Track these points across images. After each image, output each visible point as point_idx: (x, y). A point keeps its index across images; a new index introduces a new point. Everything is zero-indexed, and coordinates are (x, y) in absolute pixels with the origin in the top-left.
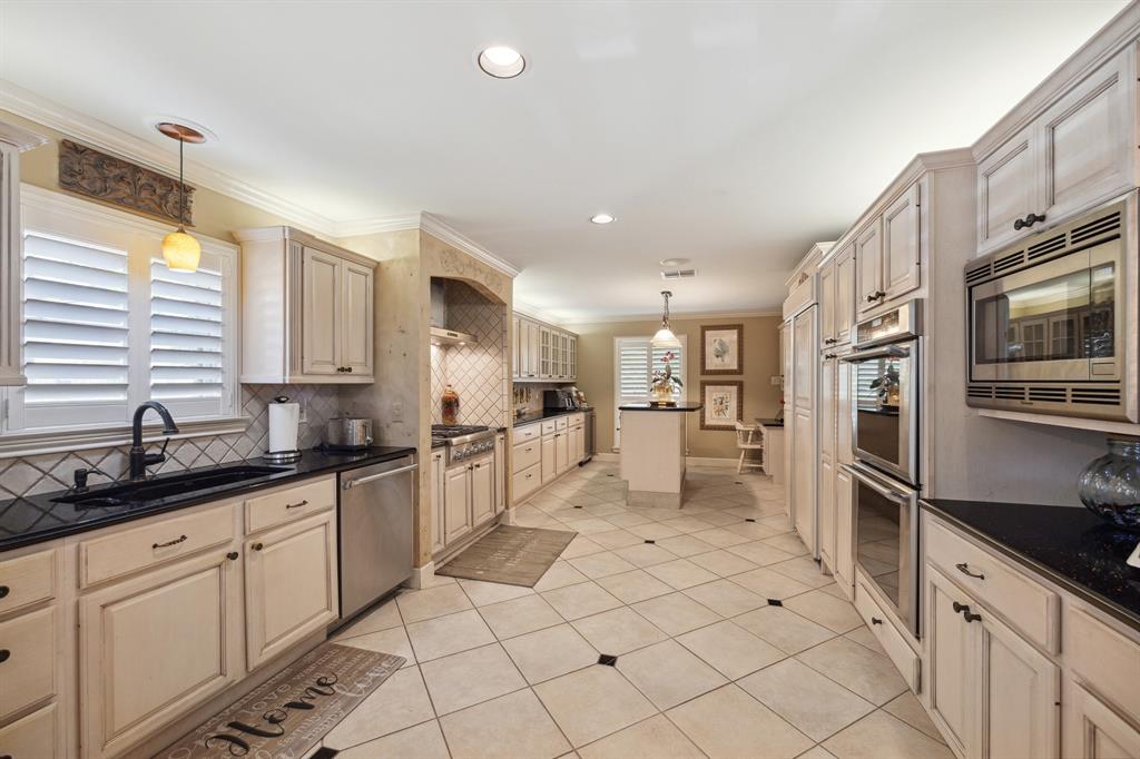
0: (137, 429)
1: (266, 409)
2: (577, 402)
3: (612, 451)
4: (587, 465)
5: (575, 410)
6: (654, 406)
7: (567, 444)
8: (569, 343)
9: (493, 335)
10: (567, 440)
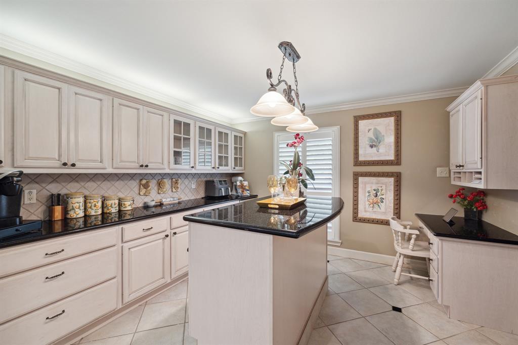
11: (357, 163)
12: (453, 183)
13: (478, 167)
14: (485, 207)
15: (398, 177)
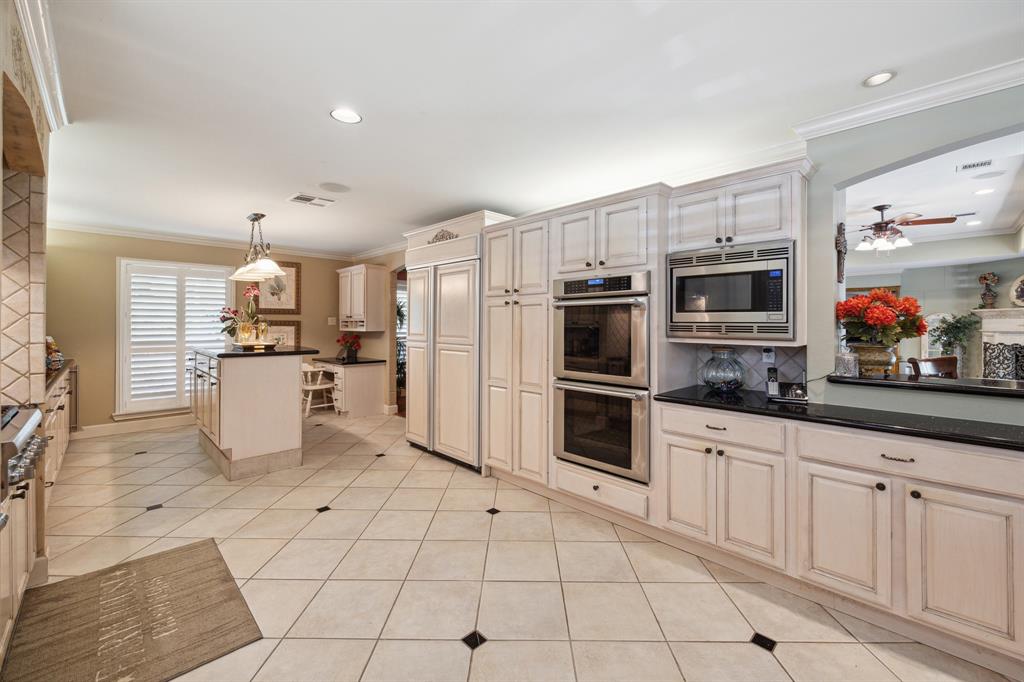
3: (112, 419)
12: (341, 329)
13: (362, 318)
14: (359, 346)
15: (297, 325)
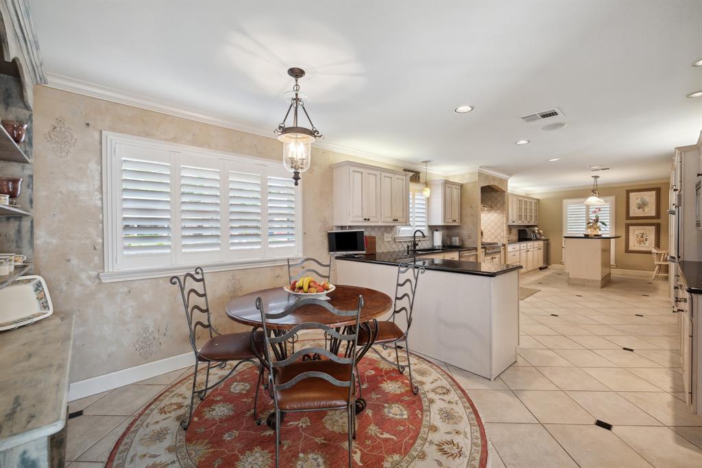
0: (414, 237)
1: (433, 233)
2: (538, 236)
4: (545, 270)
5: (537, 240)
6: (587, 236)
7: (533, 257)
8: (533, 204)
9: (499, 205)
10: (533, 254)
11: (628, 217)
